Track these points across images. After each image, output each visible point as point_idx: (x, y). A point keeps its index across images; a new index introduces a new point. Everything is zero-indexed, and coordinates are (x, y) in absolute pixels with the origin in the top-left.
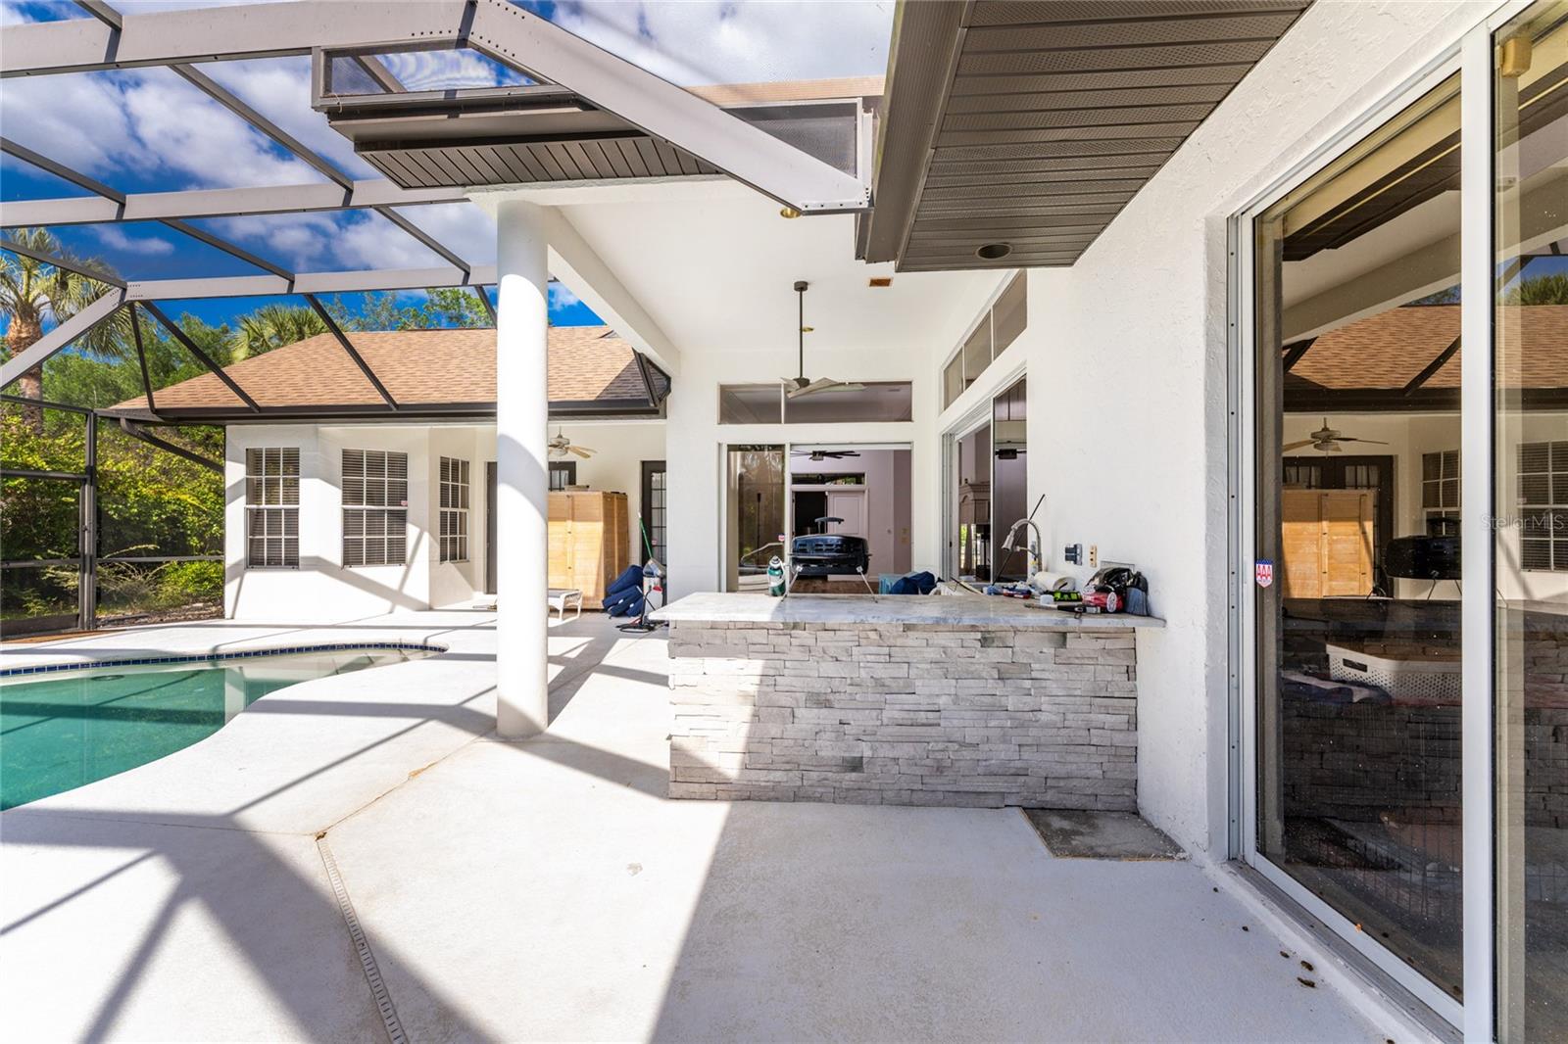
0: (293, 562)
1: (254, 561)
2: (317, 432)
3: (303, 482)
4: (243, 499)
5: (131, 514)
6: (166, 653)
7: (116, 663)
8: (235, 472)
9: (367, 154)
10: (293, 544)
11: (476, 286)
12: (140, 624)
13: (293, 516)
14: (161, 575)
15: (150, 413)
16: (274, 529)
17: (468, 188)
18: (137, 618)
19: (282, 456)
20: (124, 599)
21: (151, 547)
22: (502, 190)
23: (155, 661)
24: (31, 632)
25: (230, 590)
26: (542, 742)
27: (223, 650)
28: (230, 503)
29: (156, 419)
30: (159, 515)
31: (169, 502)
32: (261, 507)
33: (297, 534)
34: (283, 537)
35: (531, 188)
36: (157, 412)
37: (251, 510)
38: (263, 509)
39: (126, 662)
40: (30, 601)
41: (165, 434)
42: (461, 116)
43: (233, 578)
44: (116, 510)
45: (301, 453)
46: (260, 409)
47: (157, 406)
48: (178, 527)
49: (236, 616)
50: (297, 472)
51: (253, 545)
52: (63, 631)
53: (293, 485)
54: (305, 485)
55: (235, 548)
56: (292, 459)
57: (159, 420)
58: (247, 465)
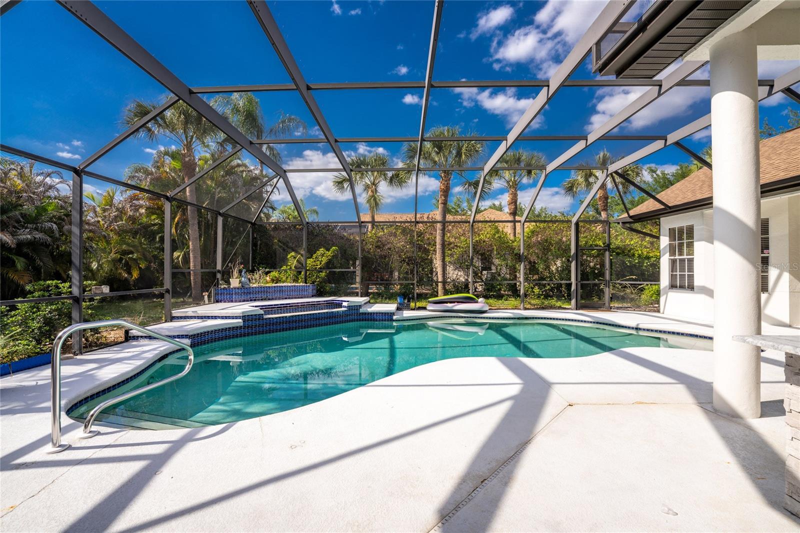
0: (691, 288)
1: (673, 286)
2: (702, 214)
3: (696, 244)
4: (668, 254)
5: (636, 263)
6: (614, 322)
7: (604, 324)
8: (664, 241)
9: (621, 76)
10: (691, 277)
11: (783, 91)
12: (627, 310)
13: (691, 261)
14: (642, 290)
15: (629, 218)
16: (682, 269)
17: (684, 55)
18: (627, 308)
19: (685, 230)
20: (623, 299)
21: (634, 277)
22: (704, 42)
23: (613, 325)
24: (590, 308)
25: (662, 299)
26: (739, 424)
27: (641, 326)
28: (662, 256)
29: (631, 220)
30: (647, 263)
31: (652, 257)
32: (676, 258)
33: (693, 272)
34: (686, 273)
35: (723, 27)
36: (631, 217)
37: (671, 259)
38: (677, 259)
39: (606, 324)
40: (594, 296)
41: (638, 226)
42: (648, 27)
43: (664, 295)
44: (629, 261)
45: (694, 228)
46: (670, 208)
47: (631, 215)
48: (656, 268)
49: (665, 312)
50: (693, 238)
51: (673, 277)
52: (599, 309)
53: (690, 245)
54: (697, 245)
55: (665, 280)
56: (690, 231)
57: (633, 221)
58: (670, 237)
